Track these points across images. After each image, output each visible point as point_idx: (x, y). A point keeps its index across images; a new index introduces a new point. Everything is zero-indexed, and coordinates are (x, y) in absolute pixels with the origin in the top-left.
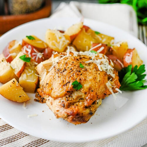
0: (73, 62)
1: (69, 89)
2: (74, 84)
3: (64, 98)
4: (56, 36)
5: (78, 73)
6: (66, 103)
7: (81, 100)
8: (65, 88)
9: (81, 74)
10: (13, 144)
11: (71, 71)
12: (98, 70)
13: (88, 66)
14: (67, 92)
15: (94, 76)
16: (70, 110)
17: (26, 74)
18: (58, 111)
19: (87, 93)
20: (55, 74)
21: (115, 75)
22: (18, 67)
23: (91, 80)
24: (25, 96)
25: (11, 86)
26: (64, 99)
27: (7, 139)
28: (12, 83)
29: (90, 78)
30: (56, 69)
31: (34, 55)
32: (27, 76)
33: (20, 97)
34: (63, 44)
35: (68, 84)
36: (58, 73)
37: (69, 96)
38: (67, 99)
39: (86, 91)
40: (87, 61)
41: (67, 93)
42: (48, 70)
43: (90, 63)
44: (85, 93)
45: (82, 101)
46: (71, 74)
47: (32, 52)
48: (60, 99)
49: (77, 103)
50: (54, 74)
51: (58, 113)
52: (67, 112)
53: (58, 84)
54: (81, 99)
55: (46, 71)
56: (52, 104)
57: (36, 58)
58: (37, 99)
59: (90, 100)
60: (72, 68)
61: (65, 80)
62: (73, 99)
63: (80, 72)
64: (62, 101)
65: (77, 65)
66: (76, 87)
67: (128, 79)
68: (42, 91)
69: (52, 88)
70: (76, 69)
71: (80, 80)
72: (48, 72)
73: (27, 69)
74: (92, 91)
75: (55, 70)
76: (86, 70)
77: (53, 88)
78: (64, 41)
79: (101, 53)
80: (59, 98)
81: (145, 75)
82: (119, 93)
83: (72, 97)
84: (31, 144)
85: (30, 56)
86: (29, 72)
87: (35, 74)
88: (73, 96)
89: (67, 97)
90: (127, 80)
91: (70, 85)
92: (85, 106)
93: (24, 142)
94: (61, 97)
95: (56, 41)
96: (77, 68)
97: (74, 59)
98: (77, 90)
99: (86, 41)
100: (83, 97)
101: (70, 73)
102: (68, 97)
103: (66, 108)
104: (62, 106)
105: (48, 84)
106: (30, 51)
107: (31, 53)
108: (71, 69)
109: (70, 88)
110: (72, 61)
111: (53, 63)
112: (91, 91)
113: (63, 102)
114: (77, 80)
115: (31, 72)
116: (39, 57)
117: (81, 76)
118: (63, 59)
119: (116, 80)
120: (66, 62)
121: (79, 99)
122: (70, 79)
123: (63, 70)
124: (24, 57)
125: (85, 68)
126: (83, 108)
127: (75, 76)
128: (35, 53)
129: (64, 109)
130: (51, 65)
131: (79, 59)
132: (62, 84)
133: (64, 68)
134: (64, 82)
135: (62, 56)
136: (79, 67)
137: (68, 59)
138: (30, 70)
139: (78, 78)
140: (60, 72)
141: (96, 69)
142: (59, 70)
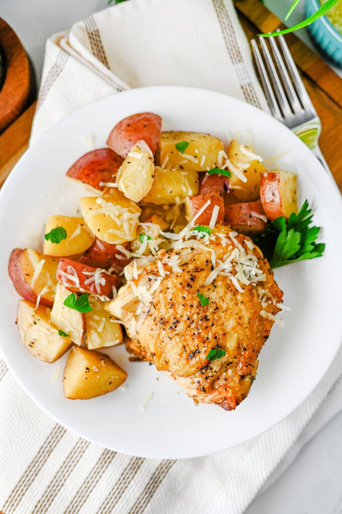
0: (184, 298)
1: (203, 364)
2: (210, 356)
3: (198, 375)
4: (109, 216)
5: (205, 324)
6: (206, 385)
7: (228, 367)
8: (193, 362)
9: (213, 325)
10: (143, 471)
11: (191, 324)
12: (235, 292)
13: (214, 291)
14: (202, 368)
15: (235, 316)
16: (219, 396)
17: (96, 331)
19: (237, 357)
20: (160, 331)
22: (75, 329)
23: (234, 329)
24: (116, 377)
25: (86, 379)
26: (198, 378)
27: (130, 466)
28: (86, 372)
29: (231, 323)
30: (157, 320)
31: (90, 284)
32: (99, 334)
33: (110, 384)
34: (130, 225)
35: (197, 355)
36: (164, 329)
37: (206, 370)
38: (204, 376)
40: (206, 277)
42: (134, 312)
43: (214, 280)
45: (231, 368)
46: (193, 329)
47: (82, 279)
48: (190, 377)
49: (224, 374)
50: (158, 332)
53: (175, 354)
54: (228, 365)
55: (132, 314)
57: (95, 288)
58: (133, 355)
59: (247, 366)
61: (185, 344)
62: (214, 374)
63: (206, 318)
64: (196, 380)
65: (195, 304)
66: (214, 357)
67: (286, 248)
69: (167, 361)
70: (198, 313)
71: (216, 338)
72: (136, 317)
73: (91, 317)
74: (245, 349)
75: (155, 320)
76: (217, 308)
77: (169, 360)
78: (130, 219)
83: (211, 369)
85: (82, 289)
86: (98, 322)
87: (111, 321)
88: (212, 367)
89: (202, 373)
90: (284, 251)
91: (203, 358)
92: (241, 376)
95: (116, 227)
96: (197, 310)
97: (183, 288)
99: (171, 192)
100: (230, 360)
101: (189, 326)
103: (208, 393)
104: (202, 391)
105: (154, 355)
106: (76, 279)
107: (82, 283)
108: (188, 319)
110: (181, 295)
111: (140, 297)
112: (242, 349)
113: (199, 382)
114: (209, 340)
115: (101, 319)
116: (100, 285)
117: (214, 329)
118: (160, 292)
119: (272, 286)
120: (170, 301)
121: (226, 367)
122: (196, 342)
123: (172, 321)
124: (74, 300)
125: (212, 302)
126: (239, 382)
127: (202, 334)
128: (88, 278)
129: (206, 395)
130: (137, 302)
131: (191, 284)
132: (184, 355)
133: (173, 317)
134: (187, 349)
135: (151, 277)
136: (200, 305)
137: (170, 290)
138: (96, 317)
139: (210, 336)
140: (168, 326)
141: (231, 291)
142: (164, 322)
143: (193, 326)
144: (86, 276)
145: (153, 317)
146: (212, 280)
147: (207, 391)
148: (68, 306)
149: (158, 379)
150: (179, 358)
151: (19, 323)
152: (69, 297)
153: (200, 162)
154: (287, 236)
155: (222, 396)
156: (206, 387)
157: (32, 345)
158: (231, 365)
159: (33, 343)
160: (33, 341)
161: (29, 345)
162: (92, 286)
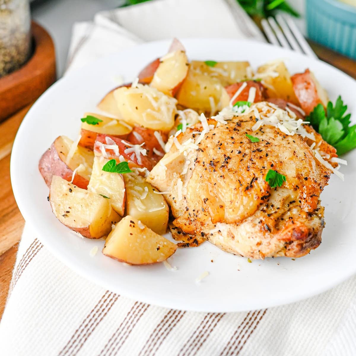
0: (232, 138)
1: (263, 191)
2: (270, 179)
3: (259, 213)
4: (146, 98)
5: (258, 155)
6: (271, 223)
7: (291, 206)
8: (253, 192)
9: (267, 155)
11: (243, 156)
12: (285, 136)
13: (262, 135)
14: (262, 199)
16: (287, 231)
17: (138, 198)
18: (259, 244)
19: (300, 186)
20: (211, 174)
21: (314, 135)
24: (165, 243)
25: (131, 234)
26: (260, 216)
29: (286, 155)
30: (207, 164)
31: (131, 154)
32: (142, 201)
33: (158, 249)
35: (254, 184)
36: (215, 171)
37: (267, 206)
38: (266, 214)
39: (297, 184)
40: (252, 125)
41: (262, 201)
42: (180, 173)
43: (261, 128)
44: (296, 188)
45: (295, 207)
46: (247, 161)
47: (122, 148)
48: (250, 219)
49: (289, 214)
50: (208, 176)
51: (260, 248)
52: (284, 237)
53: (230, 190)
54: (291, 203)
55: (178, 175)
56: (233, 237)
57: (136, 159)
58: (181, 242)
59: (311, 197)
60: (240, 149)
61: (240, 179)
62: (277, 210)
63: (259, 151)
64: (257, 221)
65: (245, 141)
66: (274, 183)
68: (191, 221)
69: (222, 204)
70: (250, 148)
71: (272, 166)
72: (183, 178)
74: (306, 179)
75: (204, 166)
76: (268, 143)
78: (167, 104)
79: (256, 101)
80: (247, 220)
81: (349, 116)
82: (341, 165)
83: (273, 206)
84: (239, 331)
85: (122, 159)
86: (141, 193)
87: (154, 192)
88: (274, 204)
89: (263, 211)
91: (261, 184)
92: (307, 213)
93: (223, 334)
94: (252, 214)
96: (248, 145)
97: (230, 131)
98: (276, 189)
99: (205, 88)
100: (293, 197)
101: (242, 160)
102: (265, 208)
103: (273, 233)
104: (266, 231)
105: (208, 199)
106: (115, 148)
107: (121, 152)
108: (240, 152)
109: (265, 190)
110: (228, 137)
111: (185, 154)
112: (303, 179)
113: (261, 221)
114: (266, 168)
115: (144, 190)
116: (141, 154)
117: (268, 158)
118: (206, 139)
119: (322, 144)
120: (217, 143)
121: (288, 205)
122: (252, 171)
123: (222, 160)
124: (114, 165)
125: (263, 140)
126: (307, 218)
127: (257, 164)
128: (127, 148)
129: (272, 235)
130: (182, 161)
131: (238, 128)
132: (241, 188)
133: (223, 156)
134: (243, 183)
135: (194, 133)
136: (250, 142)
137: (217, 135)
138: (138, 188)
139: (266, 164)
140: (219, 165)
141: (280, 135)
142: (213, 164)
143: (246, 158)
144: (125, 146)
145: (202, 164)
146: (258, 127)
147: (272, 229)
148: (108, 171)
149: (212, 261)
150: (236, 192)
151: (51, 199)
152: (108, 162)
153: (230, 75)
154: (328, 123)
155: (290, 229)
156: (269, 224)
157: (67, 214)
158: (294, 204)
159: (68, 212)
160: (68, 210)
161: (64, 216)
162: (133, 155)
